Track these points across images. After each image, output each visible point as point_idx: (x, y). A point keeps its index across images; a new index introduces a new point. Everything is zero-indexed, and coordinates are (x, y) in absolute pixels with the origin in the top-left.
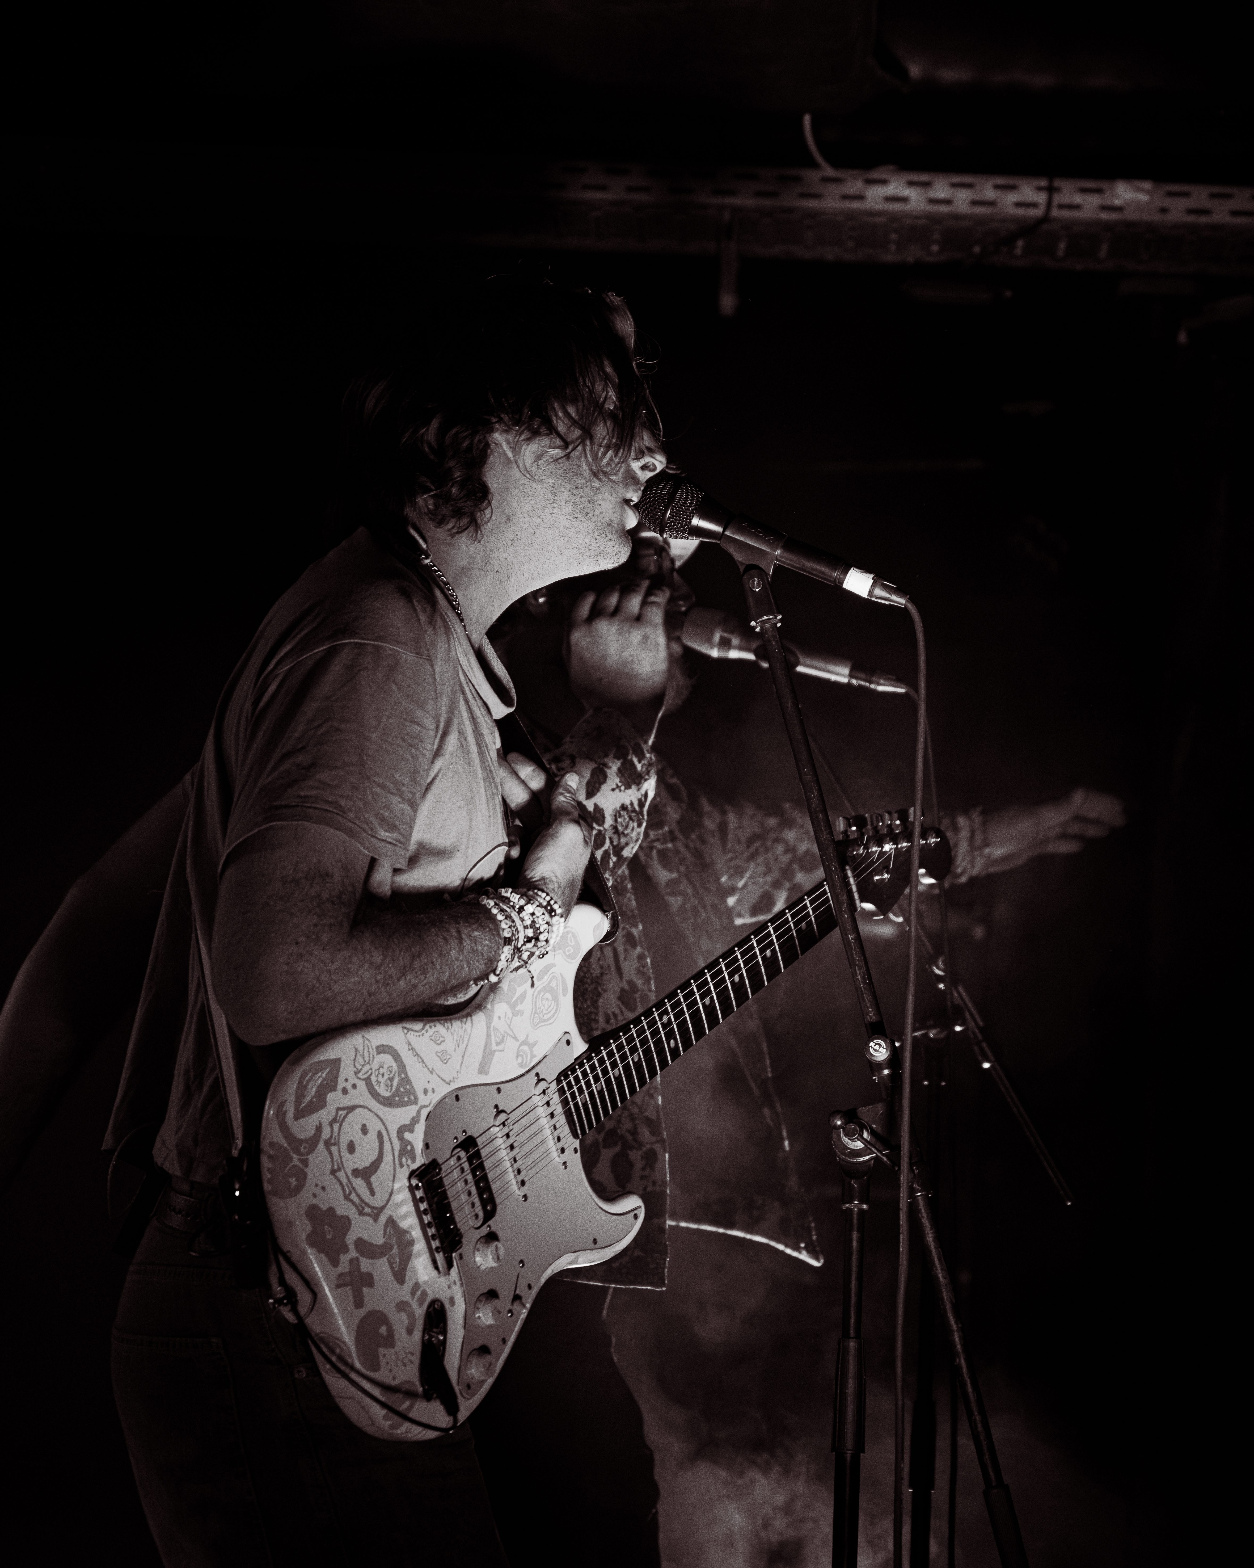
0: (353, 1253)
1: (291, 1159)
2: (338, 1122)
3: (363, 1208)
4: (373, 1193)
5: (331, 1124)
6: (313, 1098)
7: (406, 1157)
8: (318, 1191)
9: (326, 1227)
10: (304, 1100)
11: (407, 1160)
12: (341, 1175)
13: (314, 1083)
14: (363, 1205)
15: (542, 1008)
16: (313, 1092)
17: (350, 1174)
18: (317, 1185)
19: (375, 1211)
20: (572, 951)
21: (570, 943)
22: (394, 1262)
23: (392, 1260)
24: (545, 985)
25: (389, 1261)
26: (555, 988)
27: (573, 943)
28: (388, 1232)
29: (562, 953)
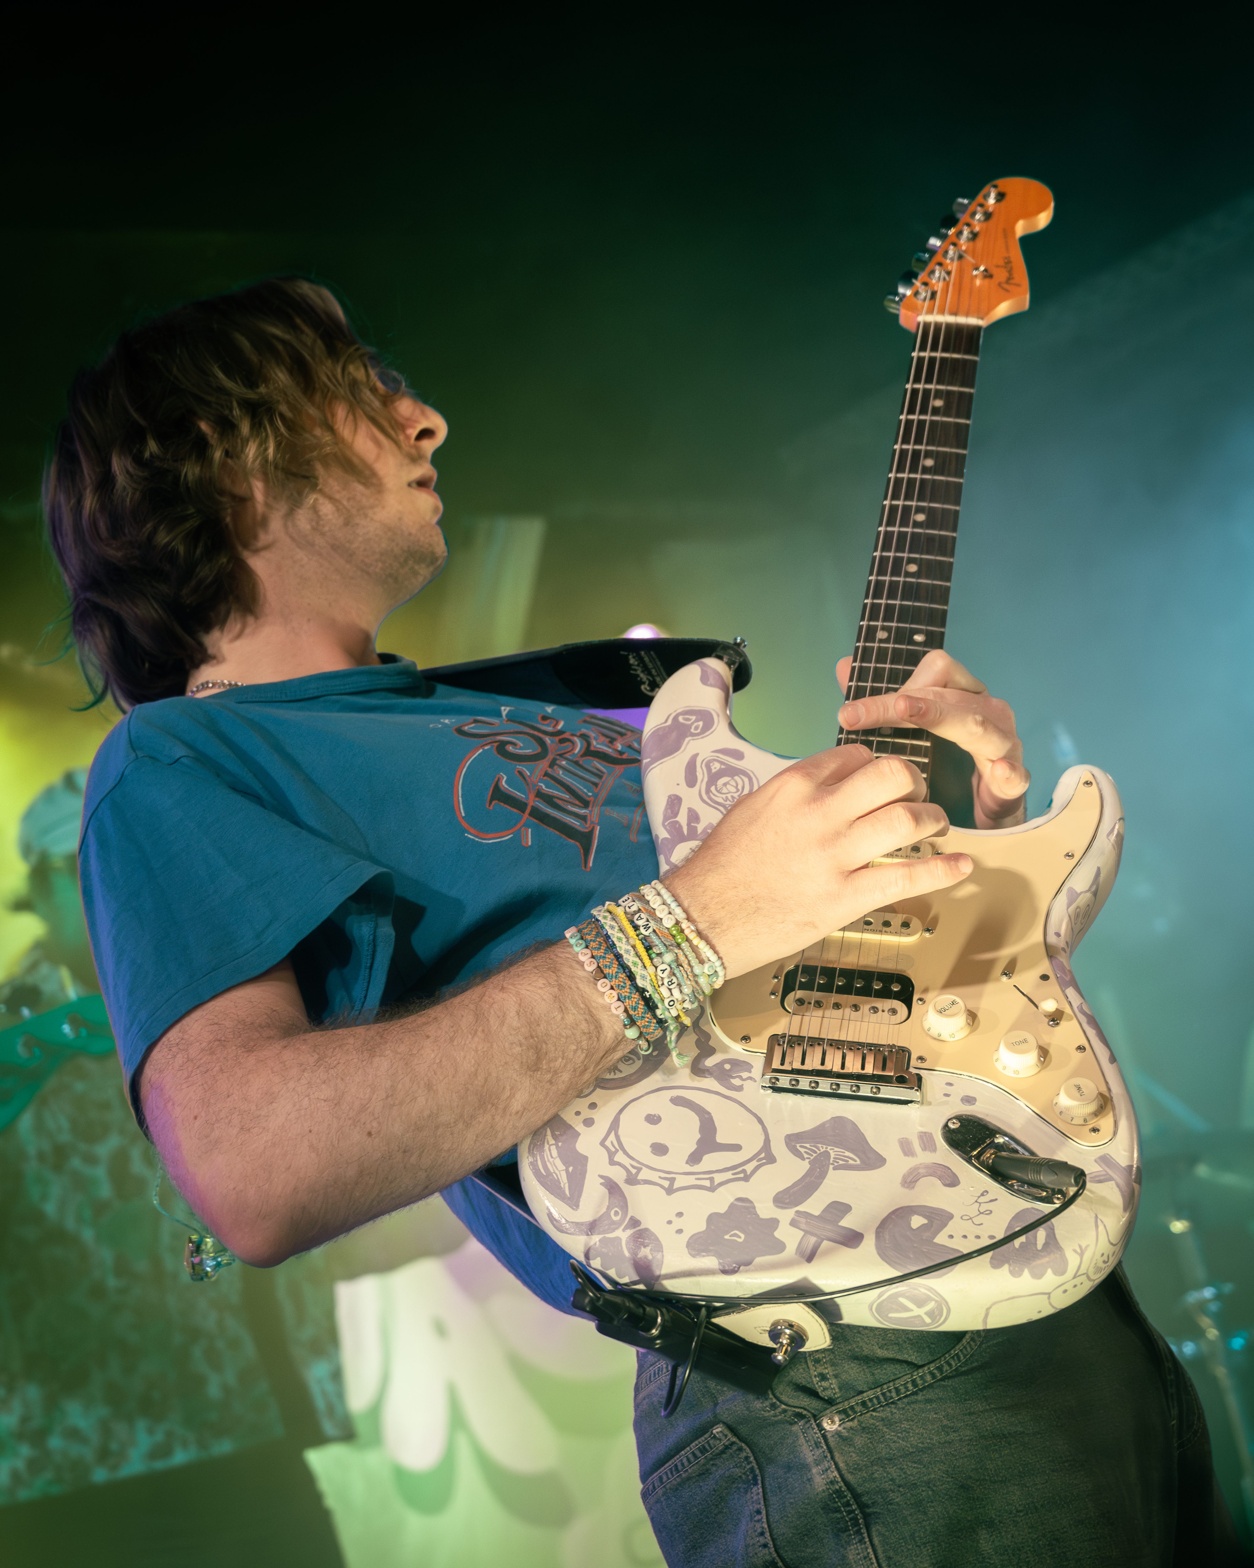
0: (785, 1216)
1: (618, 1239)
2: (617, 1151)
3: (744, 1171)
4: (737, 1148)
5: (612, 1162)
6: (567, 1171)
7: (734, 1078)
8: (678, 1223)
9: (727, 1237)
10: (562, 1185)
11: (741, 1078)
12: (680, 1182)
13: (551, 1160)
14: (740, 1169)
15: (729, 796)
16: (561, 1166)
17: (689, 1169)
18: (670, 1222)
19: (763, 1155)
20: (701, 723)
21: (689, 723)
22: (838, 1162)
23: (836, 1164)
24: (706, 779)
25: (834, 1169)
26: (723, 767)
27: (694, 718)
28: (802, 1150)
29: (690, 738)
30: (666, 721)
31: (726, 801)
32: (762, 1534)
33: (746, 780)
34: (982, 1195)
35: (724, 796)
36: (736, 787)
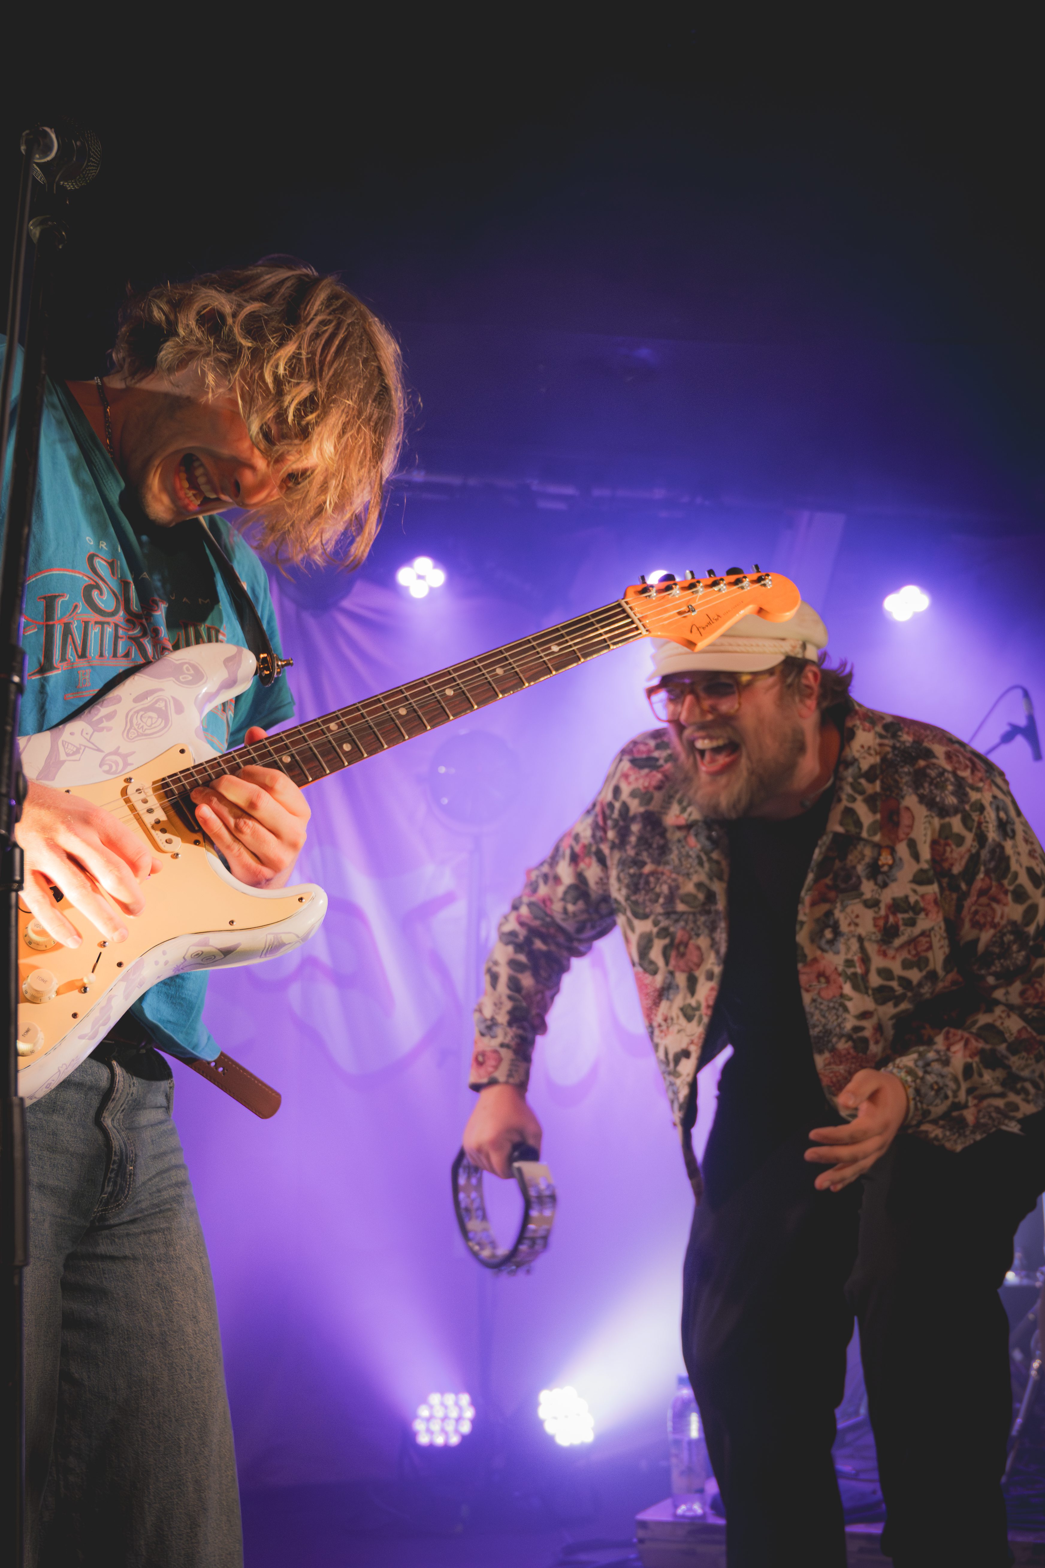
20: (190, 678)
21: (186, 672)
24: (146, 705)
26: (164, 708)
27: (192, 672)
29: (174, 680)
30: (177, 660)
31: (136, 725)
33: (163, 725)
35: (140, 721)
36: (152, 724)
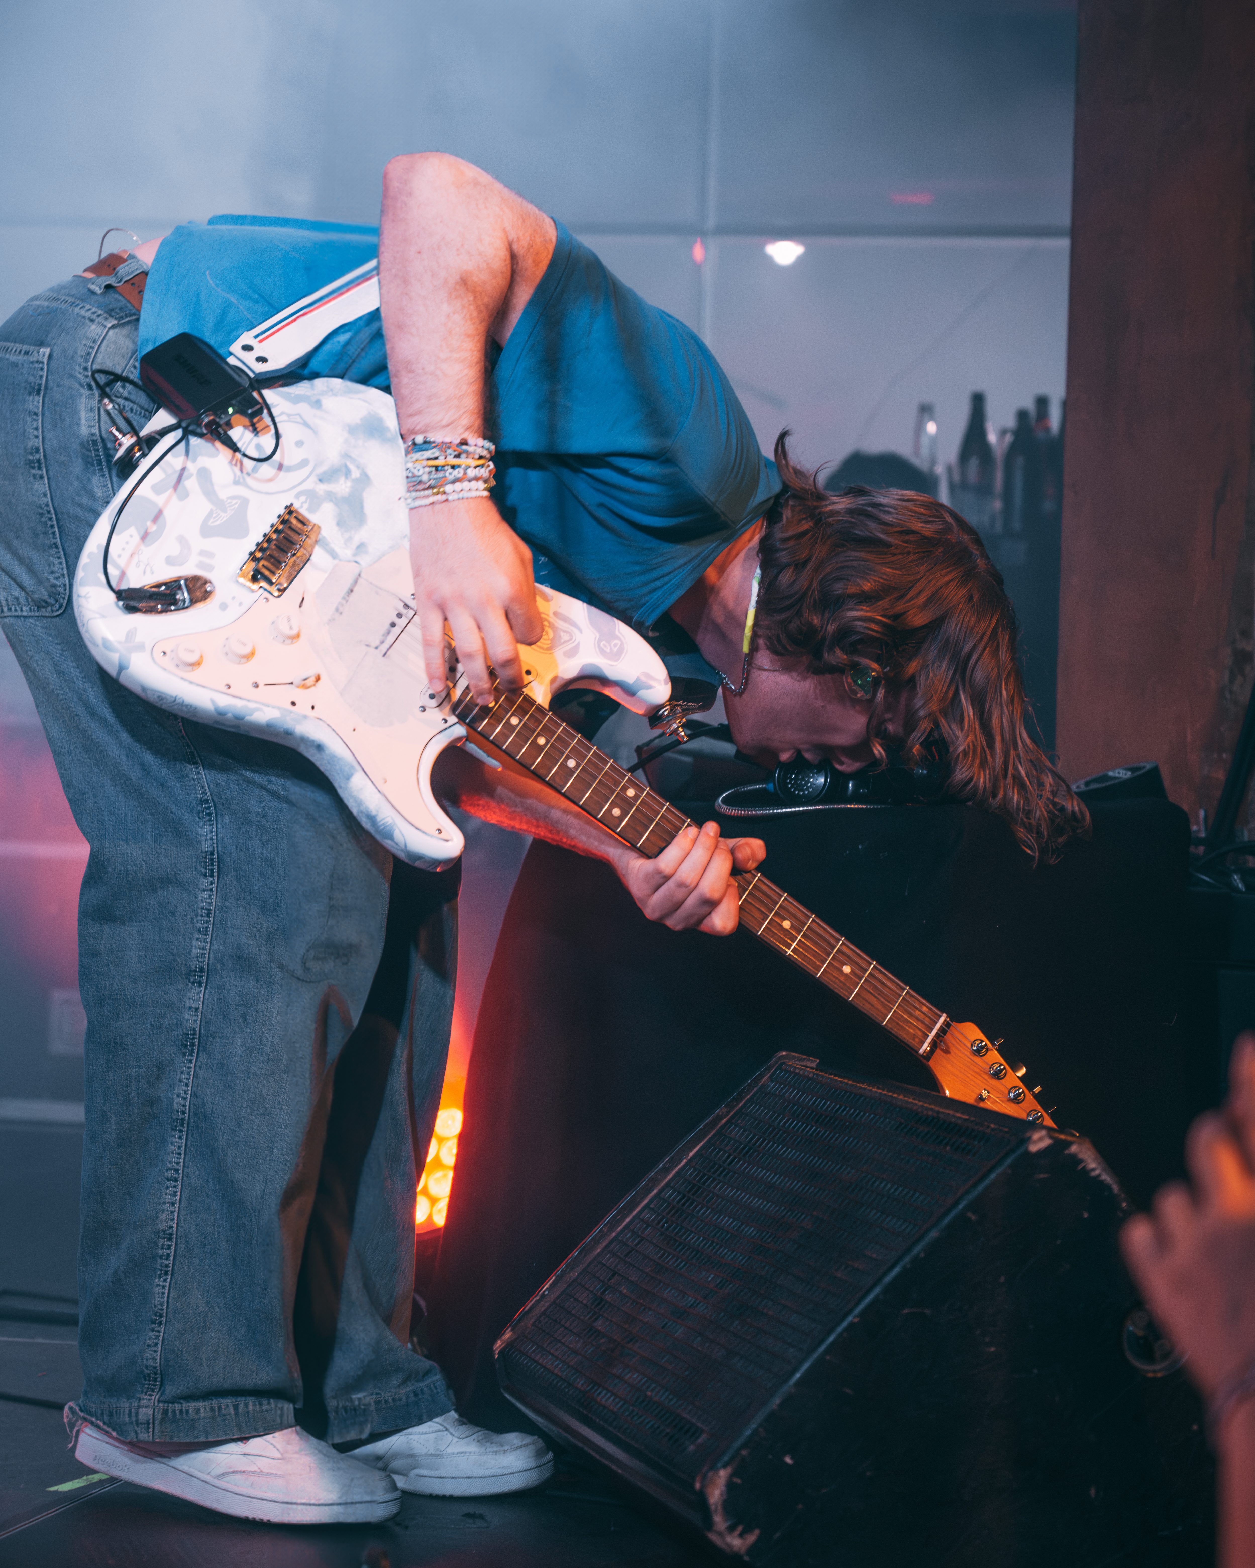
22: (214, 518)
23: (214, 515)
25: (211, 512)
28: (234, 502)
32: (37, 429)
34: (151, 570)
